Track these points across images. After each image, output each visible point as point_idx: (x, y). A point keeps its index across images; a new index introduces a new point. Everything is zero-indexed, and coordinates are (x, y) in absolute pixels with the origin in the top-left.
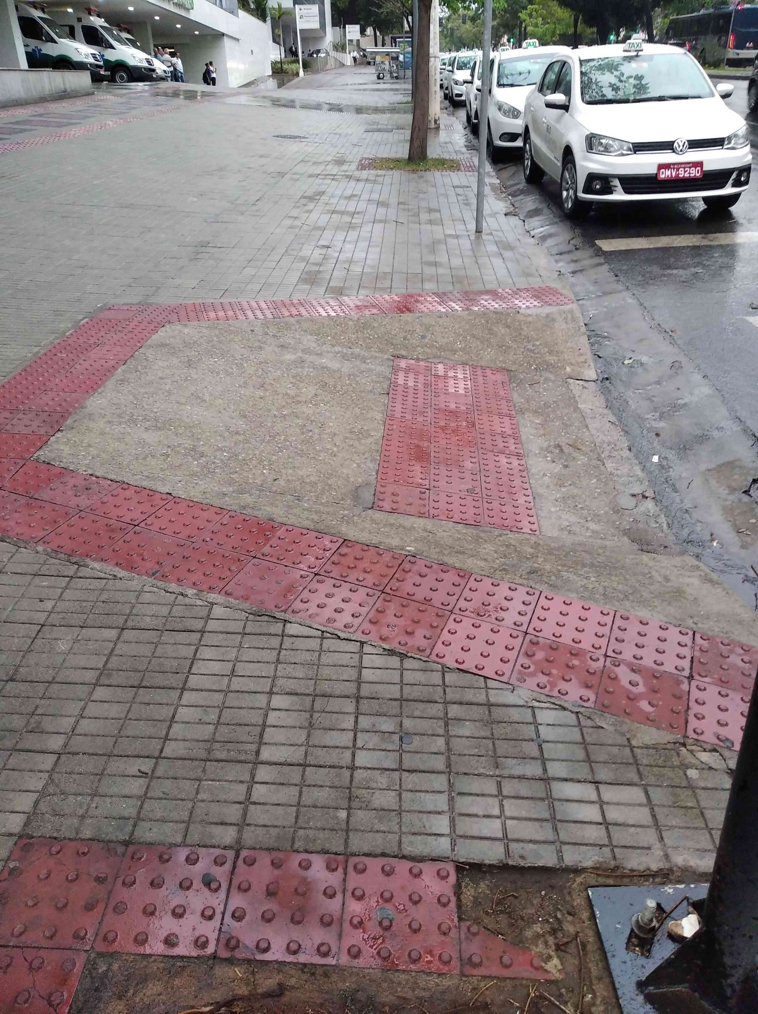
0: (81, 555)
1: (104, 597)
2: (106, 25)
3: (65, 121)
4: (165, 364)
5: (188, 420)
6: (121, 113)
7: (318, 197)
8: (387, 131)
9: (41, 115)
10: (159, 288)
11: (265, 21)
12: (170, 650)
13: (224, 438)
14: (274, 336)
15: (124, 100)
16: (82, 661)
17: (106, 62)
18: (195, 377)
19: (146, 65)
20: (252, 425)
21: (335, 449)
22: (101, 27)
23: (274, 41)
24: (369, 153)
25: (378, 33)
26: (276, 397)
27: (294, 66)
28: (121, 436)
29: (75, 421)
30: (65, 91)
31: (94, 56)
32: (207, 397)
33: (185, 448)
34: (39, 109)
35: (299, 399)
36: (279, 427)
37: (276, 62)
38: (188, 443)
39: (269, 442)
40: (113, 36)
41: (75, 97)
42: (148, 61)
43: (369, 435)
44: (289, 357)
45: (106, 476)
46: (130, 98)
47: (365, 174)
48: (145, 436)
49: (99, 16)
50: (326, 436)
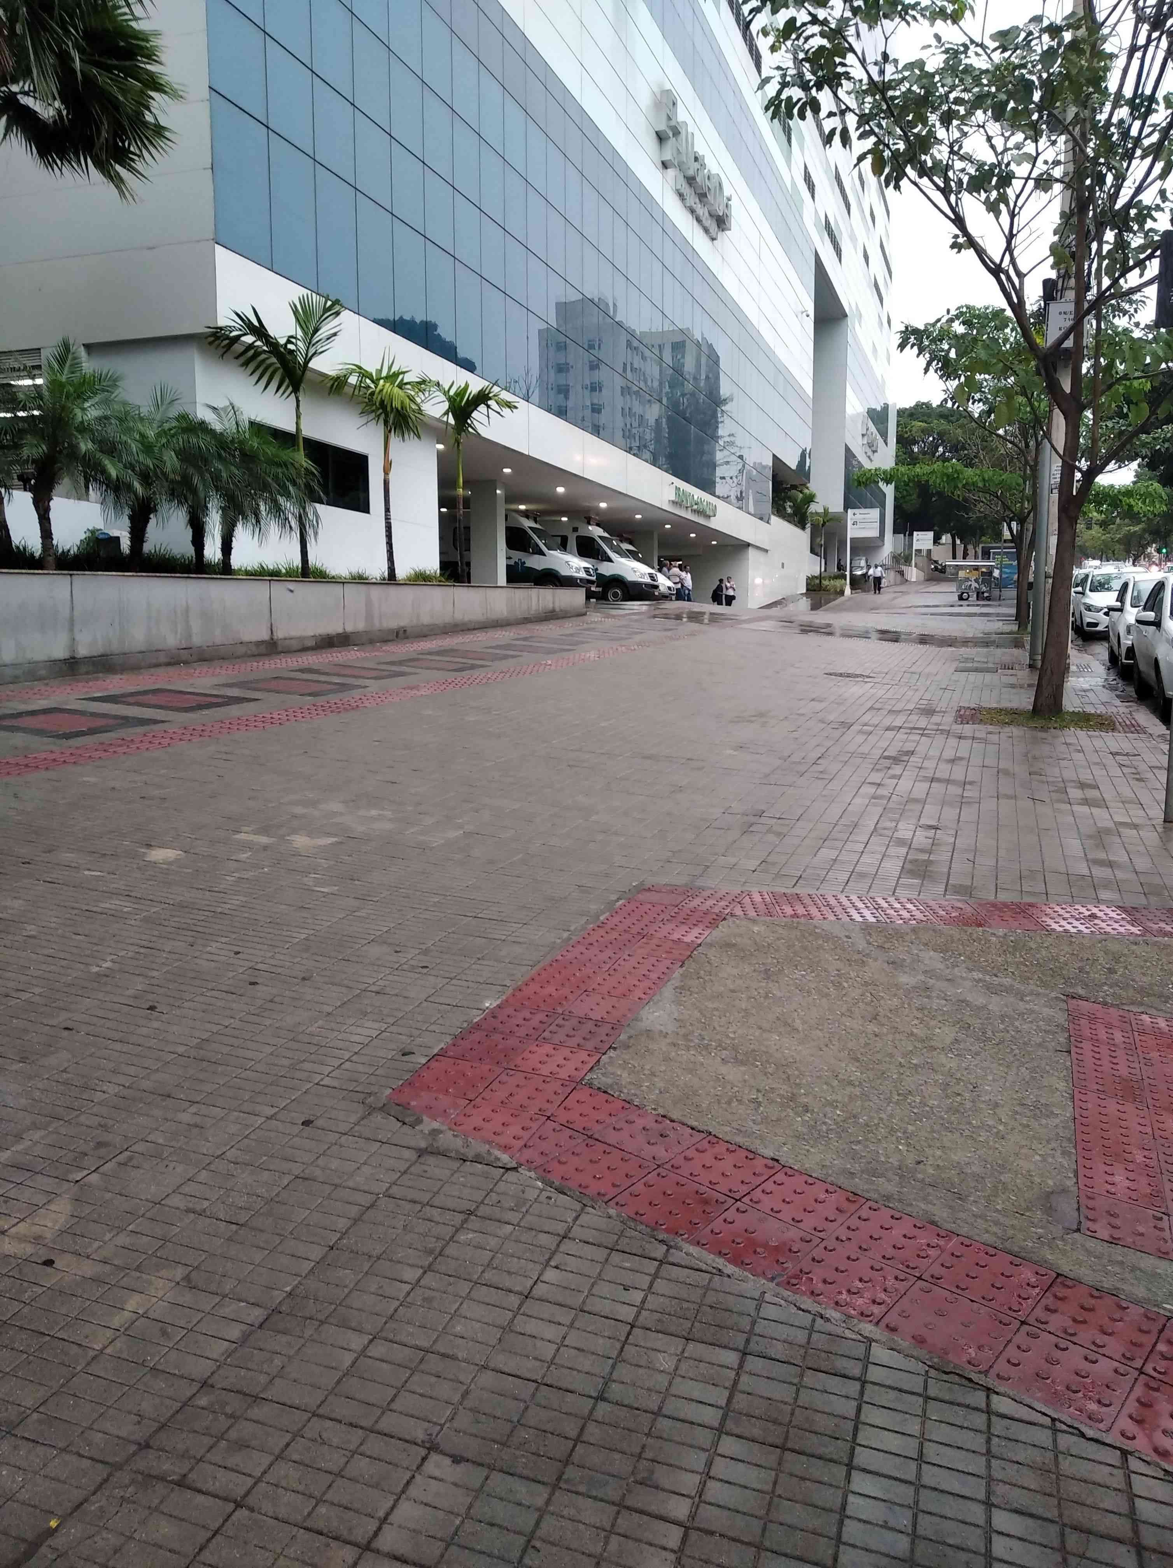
0: (667, 1231)
1: (711, 1298)
2: (606, 535)
3: (555, 646)
4: (735, 972)
5: (778, 1055)
6: (622, 639)
7: (906, 758)
8: (988, 670)
9: (525, 639)
10: (708, 867)
11: (803, 528)
12: (820, 1401)
13: (832, 1087)
14: (881, 947)
15: (623, 622)
16: (696, 1390)
17: (600, 576)
18: (779, 994)
19: (647, 580)
20: (871, 1074)
21: (1001, 1128)
22: (600, 537)
23: (813, 551)
24: (970, 700)
25: (958, 542)
26: (897, 1036)
27: (838, 583)
28: (691, 1066)
29: (630, 1037)
30: (553, 611)
31: (587, 570)
32: (798, 1024)
33: (782, 1096)
34: (523, 631)
35: (933, 1043)
36: (909, 1082)
37: (814, 577)
38: (784, 1089)
39: (897, 1103)
40: (612, 547)
41: (563, 618)
42: (652, 577)
43: (1052, 1112)
44: (904, 979)
45: (685, 1120)
46: (631, 620)
47: (968, 729)
48: (723, 1069)
49: (598, 525)
50: (982, 1106)
